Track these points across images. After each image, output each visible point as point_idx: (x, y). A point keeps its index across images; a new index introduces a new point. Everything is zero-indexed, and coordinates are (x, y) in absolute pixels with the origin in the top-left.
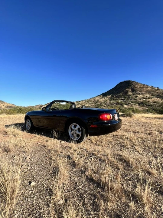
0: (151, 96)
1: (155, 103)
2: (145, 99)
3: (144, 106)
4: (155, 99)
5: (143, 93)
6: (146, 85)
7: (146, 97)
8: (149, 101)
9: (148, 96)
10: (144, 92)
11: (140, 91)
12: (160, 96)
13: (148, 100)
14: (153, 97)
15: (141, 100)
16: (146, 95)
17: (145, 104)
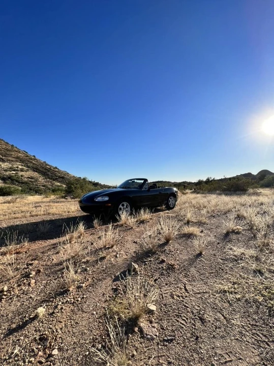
0: (24, 167)
1: (32, 180)
2: (14, 170)
3: (14, 184)
4: (30, 173)
5: (9, 160)
6: (16, 148)
7: (18, 167)
8: (22, 176)
9: (20, 167)
10: (13, 159)
11: (5, 156)
12: (38, 169)
13: (20, 173)
14: (28, 170)
15: (7, 173)
16: (17, 164)
17: (17, 181)
